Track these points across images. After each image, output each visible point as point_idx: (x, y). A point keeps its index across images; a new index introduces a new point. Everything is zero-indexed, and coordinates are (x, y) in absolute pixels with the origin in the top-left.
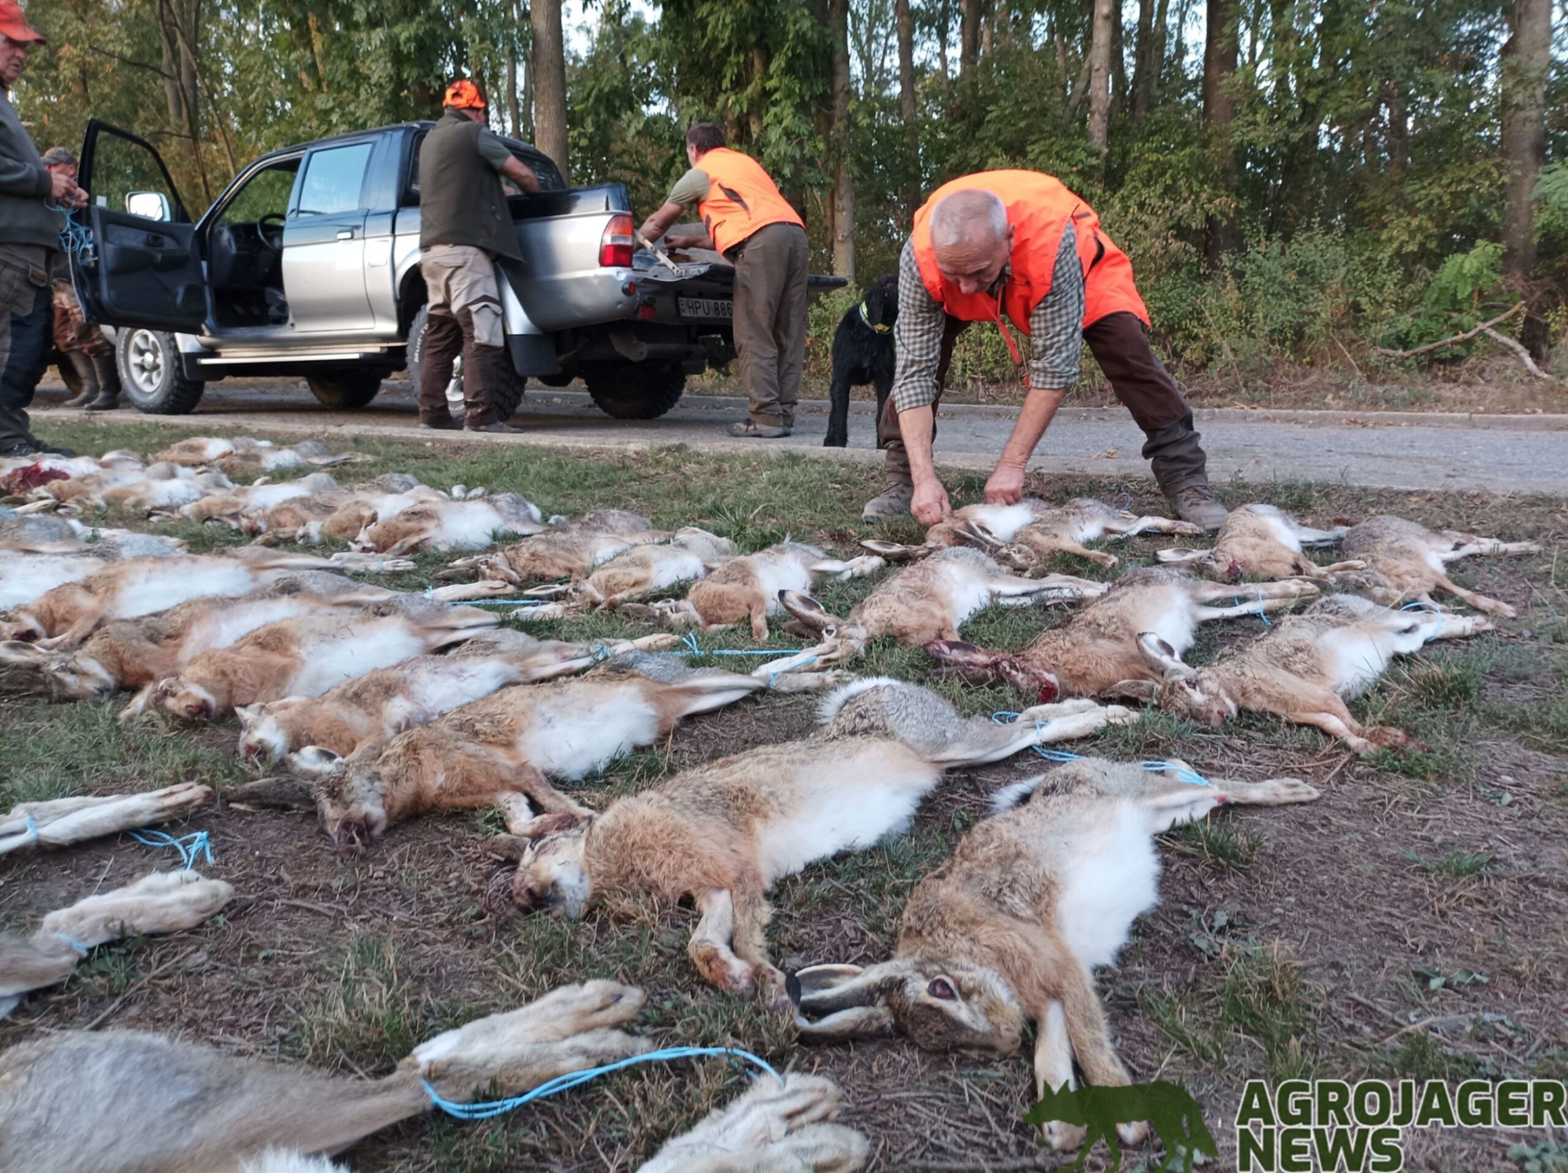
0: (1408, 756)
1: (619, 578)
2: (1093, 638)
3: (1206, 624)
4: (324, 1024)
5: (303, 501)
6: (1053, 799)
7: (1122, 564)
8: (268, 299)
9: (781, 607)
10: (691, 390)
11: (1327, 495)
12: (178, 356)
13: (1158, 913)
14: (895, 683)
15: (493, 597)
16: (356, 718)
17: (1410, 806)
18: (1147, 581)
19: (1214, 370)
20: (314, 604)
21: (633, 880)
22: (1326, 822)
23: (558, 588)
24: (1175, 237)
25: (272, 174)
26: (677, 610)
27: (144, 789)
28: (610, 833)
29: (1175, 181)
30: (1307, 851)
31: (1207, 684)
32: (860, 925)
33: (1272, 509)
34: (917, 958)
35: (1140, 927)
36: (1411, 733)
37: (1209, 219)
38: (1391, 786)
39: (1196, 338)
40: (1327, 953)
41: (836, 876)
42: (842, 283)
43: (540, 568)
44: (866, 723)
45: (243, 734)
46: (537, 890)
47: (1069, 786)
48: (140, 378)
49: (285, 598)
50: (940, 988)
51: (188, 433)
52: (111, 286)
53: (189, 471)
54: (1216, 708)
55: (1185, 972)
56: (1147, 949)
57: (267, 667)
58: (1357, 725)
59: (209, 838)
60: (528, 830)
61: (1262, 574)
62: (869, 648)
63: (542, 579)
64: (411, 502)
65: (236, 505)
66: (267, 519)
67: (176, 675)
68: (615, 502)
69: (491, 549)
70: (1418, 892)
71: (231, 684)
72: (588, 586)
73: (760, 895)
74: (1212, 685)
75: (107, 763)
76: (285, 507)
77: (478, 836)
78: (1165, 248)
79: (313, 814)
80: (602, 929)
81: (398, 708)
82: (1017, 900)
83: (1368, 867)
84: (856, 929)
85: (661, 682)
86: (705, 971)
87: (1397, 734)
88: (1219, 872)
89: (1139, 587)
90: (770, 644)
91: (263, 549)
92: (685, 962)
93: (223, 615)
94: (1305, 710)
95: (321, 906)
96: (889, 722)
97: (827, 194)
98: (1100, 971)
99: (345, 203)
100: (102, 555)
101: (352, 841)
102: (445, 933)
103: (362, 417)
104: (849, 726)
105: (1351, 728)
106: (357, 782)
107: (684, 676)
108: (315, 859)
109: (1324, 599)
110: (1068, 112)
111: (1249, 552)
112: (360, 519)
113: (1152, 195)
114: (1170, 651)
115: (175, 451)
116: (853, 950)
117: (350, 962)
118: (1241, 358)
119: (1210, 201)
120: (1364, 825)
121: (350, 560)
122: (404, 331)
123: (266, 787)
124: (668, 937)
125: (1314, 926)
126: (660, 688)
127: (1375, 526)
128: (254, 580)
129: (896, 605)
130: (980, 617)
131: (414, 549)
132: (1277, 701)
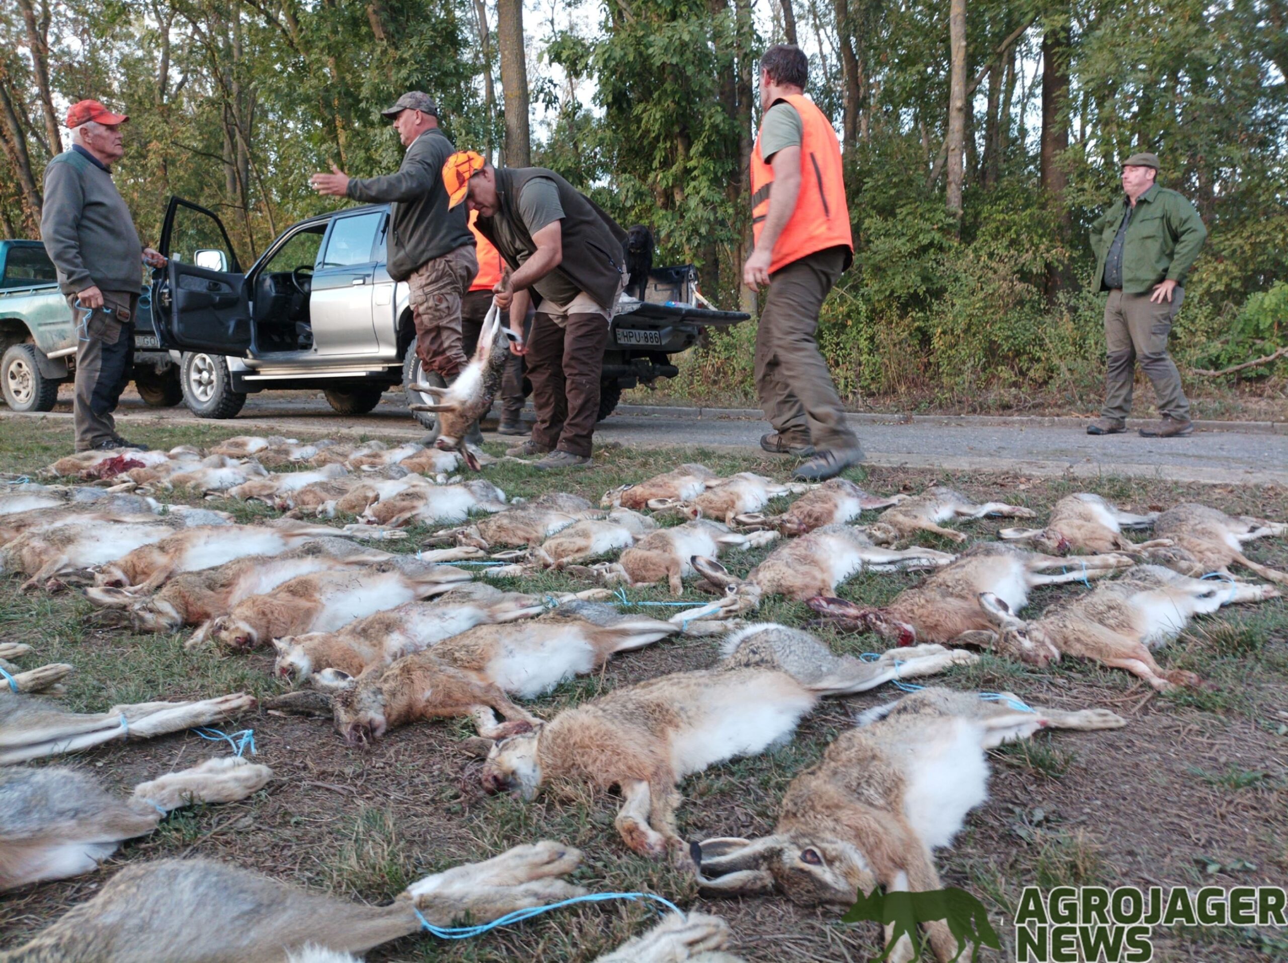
0: (1200, 694)
1: (566, 545)
2: (944, 596)
3: (1038, 588)
4: (340, 870)
5: (322, 485)
6: (904, 717)
7: (970, 539)
8: (298, 330)
9: (693, 570)
10: (625, 401)
11: (1144, 487)
12: (228, 374)
13: (987, 808)
14: (781, 627)
15: (467, 560)
16: (363, 648)
17: (1201, 733)
18: (988, 552)
19: (1053, 386)
20: (331, 563)
21: (574, 772)
22: (1130, 744)
23: (519, 553)
24: (1021, 280)
25: (304, 235)
26: (611, 571)
27: (203, 697)
28: (557, 735)
29: (1018, 235)
30: (1113, 766)
31: (1035, 634)
32: (750, 811)
33: (1096, 497)
34: (792, 833)
35: (972, 818)
36: (1205, 676)
37: (1048, 266)
38: (1186, 718)
39: (1039, 360)
40: (1125, 844)
41: (732, 774)
42: (746, 317)
43: (505, 538)
44: (757, 658)
45: (278, 659)
46: (500, 777)
47: (918, 707)
48: (197, 391)
49: (310, 557)
50: (810, 856)
51: (235, 433)
52: (180, 321)
53: (235, 462)
54: (1042, 653)
55: (1008, 854)
56: (978, 836)
57: (296, 609)
58: (1159, 669)
59: (254, 734)
60: (494, 734)
61: (1087, 549)
62: (762, 603)
63: (505, 546)
64: (405, 486)
65: (271, 487)
66: (295, 499)
67: (229, 615)
68: (564, 487)
69: (467, 523)
70: (1203, 800)
71: (269, 622)
72: (542, 552)
73: (672, 786)
74: (1039, 635)
75: (176, 677)
76: (309, 489)
77: (455, 739)
78: (1011, 288)
79: (330, 720)
80: (550, 808)
81: (395, 641)
82: (872, 792)
83: (1163, 780)
84: (746, 814)
85: (597, 625)
86: (627, 839)
87: (1192, 676)
88: (1039, 780)
89: (981, 557)
90: (684, 598)
91: (293, 521)
92: (613, 835)
93: (264, 569)
94: (1117, 656)
95: (337, 787)
96: (776, 657)
97: (735, 247)
98: (939, 851)
99: (361, 257)
100: (172, 524)
101: (360, 739)
102: (430, 809)
103: (366, 421)
104: (744, 660)
105: (1154, 672)
106: (365, 695)
107: (615, 620)
108: (331, 753)
109: (1134, 568)
110: (930, 183)
111: (1076, 531)
112: (366, 498)
113: (999, 247)
114: (1005, 607)
115: (224, 447)
116: (743, 830)
117: (360, 827)
118: (1077, 376)
119: (1048, 251)
120: (1162, 747)
121: (358, 530)
122: (401, 356)
123: (295, 698)
124: (600, 816)
125: (1116, 823)
126: (597, 629)
127: (1182, 512)
128: (285, 544)
129: (784, 569)
130: (854, 580)
131: (407, 522)
132: (1093, 649)
